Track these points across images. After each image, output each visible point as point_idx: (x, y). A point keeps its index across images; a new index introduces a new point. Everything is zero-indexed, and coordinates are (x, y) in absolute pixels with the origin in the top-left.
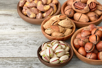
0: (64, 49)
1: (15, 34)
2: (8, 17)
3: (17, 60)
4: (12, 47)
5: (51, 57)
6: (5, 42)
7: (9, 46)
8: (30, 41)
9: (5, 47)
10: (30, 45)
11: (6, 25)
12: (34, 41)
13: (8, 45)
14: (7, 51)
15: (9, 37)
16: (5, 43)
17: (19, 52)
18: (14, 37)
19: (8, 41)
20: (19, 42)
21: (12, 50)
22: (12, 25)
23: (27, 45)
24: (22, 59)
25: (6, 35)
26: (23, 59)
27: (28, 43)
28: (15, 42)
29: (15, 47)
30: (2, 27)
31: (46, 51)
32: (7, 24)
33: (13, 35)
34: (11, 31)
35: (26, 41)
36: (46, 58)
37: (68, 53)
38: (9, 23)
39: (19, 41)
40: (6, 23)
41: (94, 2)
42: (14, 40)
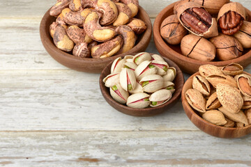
0: (162, 76)
1: (44, 75)
2: (26, 34)
3: (50, 138)
4: (38, 105)
5: (131, 91)
6: (20, 93)
7: (30, 104)
8: (82, 92)
9: (20, 106)
10: (82, 100)
11: (22, 53)
12: (92, 90)
13: (27, 102)
14: (25, 116)
15: (30, 82)
16: (20, 97)
17: (56, 118)
18: (42, 83)
19: (27, 92)
20: (53, 93)
21: (38, 112)
22: (36, 52)
23: (75, 100)
24: (62, 135)
25: (21, 78)
26: (65, 135)
27: (76, 97)
28: (44, 94)
29: (45, 107)
30: (11, 58)
31: (119, 78)
32: (24, 52)
33: (39, 78)
34: (33, 68)
35: (73, 91)
36: (119, 94)
37: (172, 84)
38: (29, 48)
39: (56, 92)
40: (22, 48)
41: (235, 13)
42: (41, 88)
